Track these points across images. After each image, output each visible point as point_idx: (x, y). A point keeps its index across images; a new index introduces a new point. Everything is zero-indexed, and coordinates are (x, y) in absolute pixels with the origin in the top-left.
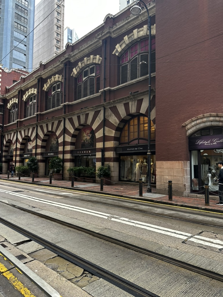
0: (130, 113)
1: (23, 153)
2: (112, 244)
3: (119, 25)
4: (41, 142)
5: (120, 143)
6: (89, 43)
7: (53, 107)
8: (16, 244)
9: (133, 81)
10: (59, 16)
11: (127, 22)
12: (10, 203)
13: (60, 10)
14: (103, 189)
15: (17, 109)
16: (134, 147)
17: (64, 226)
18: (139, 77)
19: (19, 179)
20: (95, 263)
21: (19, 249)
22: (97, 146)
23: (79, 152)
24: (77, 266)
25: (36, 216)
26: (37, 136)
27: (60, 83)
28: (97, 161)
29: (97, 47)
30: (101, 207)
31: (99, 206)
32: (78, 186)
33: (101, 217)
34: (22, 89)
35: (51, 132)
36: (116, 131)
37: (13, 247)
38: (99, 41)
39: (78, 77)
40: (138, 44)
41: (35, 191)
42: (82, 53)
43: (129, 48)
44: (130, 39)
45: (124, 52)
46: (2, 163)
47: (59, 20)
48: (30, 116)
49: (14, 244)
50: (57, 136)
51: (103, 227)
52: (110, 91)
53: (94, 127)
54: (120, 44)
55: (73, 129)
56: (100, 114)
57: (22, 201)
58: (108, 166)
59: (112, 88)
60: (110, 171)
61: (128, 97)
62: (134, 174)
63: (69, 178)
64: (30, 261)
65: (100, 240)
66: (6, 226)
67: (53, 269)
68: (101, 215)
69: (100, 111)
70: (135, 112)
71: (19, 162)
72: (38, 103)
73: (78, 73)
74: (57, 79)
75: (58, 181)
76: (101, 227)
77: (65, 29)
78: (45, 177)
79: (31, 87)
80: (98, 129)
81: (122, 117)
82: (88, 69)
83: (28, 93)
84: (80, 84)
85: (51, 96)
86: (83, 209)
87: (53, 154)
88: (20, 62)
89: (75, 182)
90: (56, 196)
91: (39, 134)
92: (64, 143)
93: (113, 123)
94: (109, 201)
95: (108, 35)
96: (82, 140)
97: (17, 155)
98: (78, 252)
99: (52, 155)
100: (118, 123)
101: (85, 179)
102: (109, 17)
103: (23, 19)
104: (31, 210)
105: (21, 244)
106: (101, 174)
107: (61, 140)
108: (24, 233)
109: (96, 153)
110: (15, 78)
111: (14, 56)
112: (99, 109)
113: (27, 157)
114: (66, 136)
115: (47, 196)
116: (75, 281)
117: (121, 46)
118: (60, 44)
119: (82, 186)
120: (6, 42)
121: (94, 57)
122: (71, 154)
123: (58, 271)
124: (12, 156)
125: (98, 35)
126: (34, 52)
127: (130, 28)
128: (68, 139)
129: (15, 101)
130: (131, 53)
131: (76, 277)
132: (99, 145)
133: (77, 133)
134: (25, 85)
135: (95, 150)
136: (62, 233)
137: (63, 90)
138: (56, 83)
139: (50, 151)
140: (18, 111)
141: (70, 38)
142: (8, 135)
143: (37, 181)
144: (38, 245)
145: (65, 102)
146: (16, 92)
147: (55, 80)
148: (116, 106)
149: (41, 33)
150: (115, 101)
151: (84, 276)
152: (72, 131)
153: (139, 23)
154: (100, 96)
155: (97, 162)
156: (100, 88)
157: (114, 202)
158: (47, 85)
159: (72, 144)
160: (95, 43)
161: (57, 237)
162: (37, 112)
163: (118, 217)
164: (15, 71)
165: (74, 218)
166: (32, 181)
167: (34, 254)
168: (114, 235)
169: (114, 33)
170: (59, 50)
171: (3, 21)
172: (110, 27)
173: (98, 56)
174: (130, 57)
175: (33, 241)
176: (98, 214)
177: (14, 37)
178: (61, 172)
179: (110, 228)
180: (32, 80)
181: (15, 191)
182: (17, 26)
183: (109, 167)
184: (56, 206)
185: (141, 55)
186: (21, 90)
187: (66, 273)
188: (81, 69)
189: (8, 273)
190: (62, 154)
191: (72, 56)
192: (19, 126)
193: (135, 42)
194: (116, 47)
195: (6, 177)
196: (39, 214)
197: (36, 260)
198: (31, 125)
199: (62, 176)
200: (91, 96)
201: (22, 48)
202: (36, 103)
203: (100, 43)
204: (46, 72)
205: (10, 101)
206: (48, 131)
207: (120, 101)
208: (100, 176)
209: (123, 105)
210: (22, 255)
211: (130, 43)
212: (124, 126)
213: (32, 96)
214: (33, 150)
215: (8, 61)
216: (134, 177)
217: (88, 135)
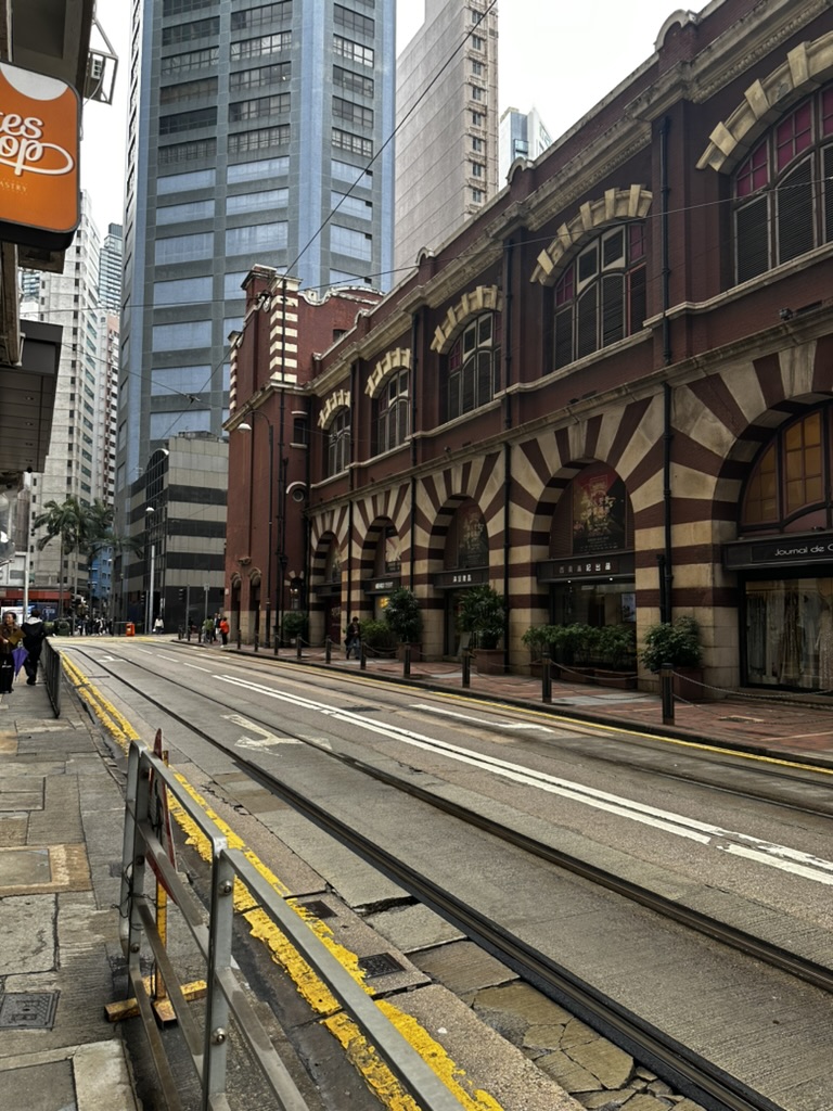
0: (787, 397)
1: (373, 577)
2: (748, 959)
3: (722, 45)
4: (428, 536)
5: (739, 526)
6: (600, 145)
7: (468, 407)
8: (363, 910)
9: (794, 264)
10: (479, 74)
11: (756, 24)
12: (339, 750)
13: (482, 51)
14: (672, 717)
15: (349, 428)
16: (810, 541)
17: (531, 858)
18: (820, 244)
19: (363, 665)
20: (679, 1040)
21: (377, 931)
22: (637, 543)
23: (566, 570)
24: (603, 1039)
25: (425, 805)
26: (415, 516)
27: (491, 314)
28: (639, 605)
29: (633, 152)
30: (677, 791)
31: (667, 788)
32: (569, 700)
33: (681, 837)
34: (362, 355)
35: (463, 498)
36: (720, 476)
37: (354, 919)
38: (639, 128)
39: (556, 283)
40: (812, 104)
41: (417, 710)
42: (571, 187)
43: (768, 132)
44: (773, 94)
45: (750, 150)
46: (308, 610)
47: (480, 89)
48: (391, 447)
49: (358, 907)
50: (484, 511)
51: (694, 879)
52: (689, 316)
53: (625, 468)
54: (730, 121)
55: (540, 482)
56: (650, 416)
57: (374, 746)
58: (689, 623)
59: (701, 305)
60: (699, 644)
61: (776, 331)
62: (811, 659)
63: (529, 669)
64: (419, 986)
65: (691, 934)
66: (327, 836)
67: (507, 1035)
68: (679, 825)
69: (649, 400)
70: (810, 391)
71: (361, 609)
72: (415, 398)
73: (556, 267)
74: (478, 303)
75: (492, 678)
76: (687, 876)
77: (503, 117)
78: (444, 661)
79: (391, 348)
80: (642, 474)
81: (750, 418)
82: (595, 244)
83: (382, 367)
84: (565, 307)
85: (460, 369)
86: (600, 796)
87: (469, 579)
88: (353, 265)
89: (554, 685)
90: (488, 733)
91: (422, 509)
92: (509, 538)
93: (707, 445)
94: (708, 770)
95: (674, 99)
96: (574, 523)
97: (352, 585)
98: (600, 976)
99: (467, 582)
100: (731, 444)
101: (593, 674)
102: (678, 23)
103: (357, 112)
104: (407, 781)
105: (381, 911)
106: (660, 657)
107: (495, 526)
108: (390, 869)
109: (634, 572)
110: (340, 320)
111: (334, 248)
112: (645, 396)
113: (384, 589)
114: (516, 509)
115: (459, 730)
116: (601, 1105)
117: (731, 129)
118: (486, 175)
119: (582, 699)
120: (310, 204)
121: (618, 196)
122: (535, 578)
123: (526, 1048)
124: (338, 589)
125: (636, 105)
126: (396, 222)
127: (774, 45)
128: (524, 520)
129: (341, 402)
130: (778, 149)
131: (605, 1089)
132: (649, 539)
133: (556, 495)
134: (373, 341)
135: (630, 560)
136: (528, 886)
137: (503, 342)
138: (477, 319)
139: (460, 566)
140: (352, 434)
141: (520, 145)
142: (323, 516)
143: (421, 675)
144: (443, 924)
145: (508, 386)
146: (345, 369)
147: (474, 308)
148: (717, 377)
149: (420, 150)
150: (714, 357)
151: (638, 1092)
152: (536, 489)
153: (812, 15)
154: (650, 341)
155: (637, 606)
156: (648, 313)
157: (732, 777)
158: (443, 332)
159: (537, 538)
160: (621, 139)
161: (513, 902)
162: (414, 431)
163: (758, 841)
164: (338, 297)
165: (568, 828)
166: (402, 674)
167: (429, 957)
168: (749, 920)
169: (701, 82)
170: (483, 200)
171: (298, 132)
172: (684, 64)
173: (635, 189)
174: (776, 167)
175: (421, 905)
176: (665, 820)
177: (334, 180)
178: (500, 644)
179: (725, 885)
180: (395, 320)
181: (351, 706)
182: (341, 143)
183: (695, 629)
184: (493, 774)
185: (826, 151)
186: (361, 360)
187: (560, 1064)
188: (567, 252)
189: (341, 1022)
190: (500, 578)
191: (532, 207)
192: (355, 485)
193: (798, 99)
194: (711, 137)
195: (322, 659)
196: (437, 800)
197: (440, 986)
198: (393, 478)
199: (503, 658)
200: (612, 346)
201: (358, 215)
202: (408, 399)
203: (643, 136)
204: (439, 283)
205: (328, 402)
206: (451, 497)
207: (735, 354)
208: (656, 663)
209: (752, 368)
210: (387, 954)
211: (774, 108)
212: (758, 455)
213: (395, 377)
214: (403, 565)
215: (316, 266)
216: (812, 670)
217: (601, 500)
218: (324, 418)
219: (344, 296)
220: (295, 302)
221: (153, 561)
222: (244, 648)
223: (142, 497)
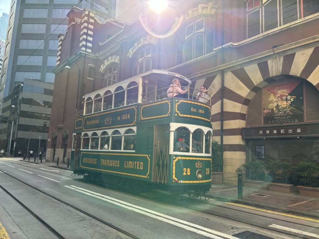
34: (127, 40)
55: (247, 89)
92: (223, 116)
96: (264, 109)
114: (228, 102)
129: (113, 61)
146: (116, 47)
164: (110, 23)
186: (126, 42)
205: (106, 61)
213: (144, 49)
217: (284, 98)
218: (103, 68)
219: (112, 23)
220: (93, 21)
221: (12, 127)
222: (60, 165)
223: (9, 102)
